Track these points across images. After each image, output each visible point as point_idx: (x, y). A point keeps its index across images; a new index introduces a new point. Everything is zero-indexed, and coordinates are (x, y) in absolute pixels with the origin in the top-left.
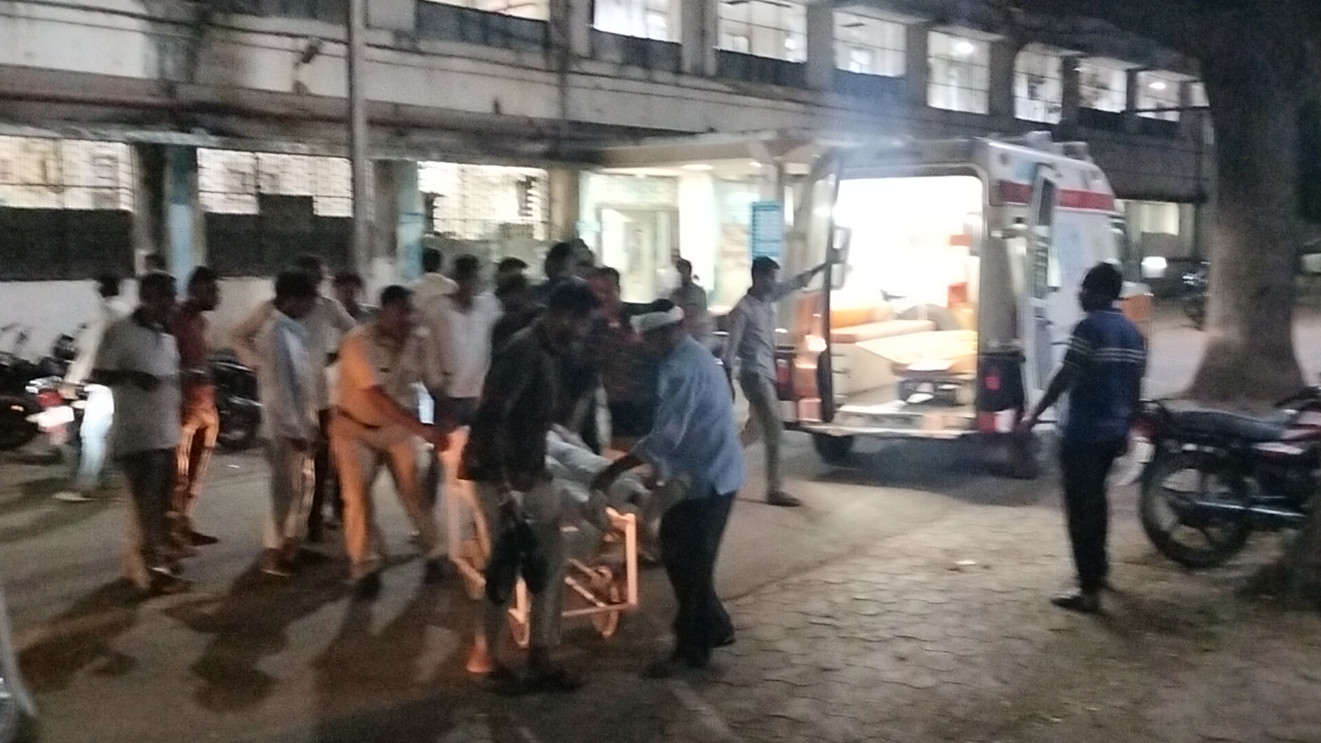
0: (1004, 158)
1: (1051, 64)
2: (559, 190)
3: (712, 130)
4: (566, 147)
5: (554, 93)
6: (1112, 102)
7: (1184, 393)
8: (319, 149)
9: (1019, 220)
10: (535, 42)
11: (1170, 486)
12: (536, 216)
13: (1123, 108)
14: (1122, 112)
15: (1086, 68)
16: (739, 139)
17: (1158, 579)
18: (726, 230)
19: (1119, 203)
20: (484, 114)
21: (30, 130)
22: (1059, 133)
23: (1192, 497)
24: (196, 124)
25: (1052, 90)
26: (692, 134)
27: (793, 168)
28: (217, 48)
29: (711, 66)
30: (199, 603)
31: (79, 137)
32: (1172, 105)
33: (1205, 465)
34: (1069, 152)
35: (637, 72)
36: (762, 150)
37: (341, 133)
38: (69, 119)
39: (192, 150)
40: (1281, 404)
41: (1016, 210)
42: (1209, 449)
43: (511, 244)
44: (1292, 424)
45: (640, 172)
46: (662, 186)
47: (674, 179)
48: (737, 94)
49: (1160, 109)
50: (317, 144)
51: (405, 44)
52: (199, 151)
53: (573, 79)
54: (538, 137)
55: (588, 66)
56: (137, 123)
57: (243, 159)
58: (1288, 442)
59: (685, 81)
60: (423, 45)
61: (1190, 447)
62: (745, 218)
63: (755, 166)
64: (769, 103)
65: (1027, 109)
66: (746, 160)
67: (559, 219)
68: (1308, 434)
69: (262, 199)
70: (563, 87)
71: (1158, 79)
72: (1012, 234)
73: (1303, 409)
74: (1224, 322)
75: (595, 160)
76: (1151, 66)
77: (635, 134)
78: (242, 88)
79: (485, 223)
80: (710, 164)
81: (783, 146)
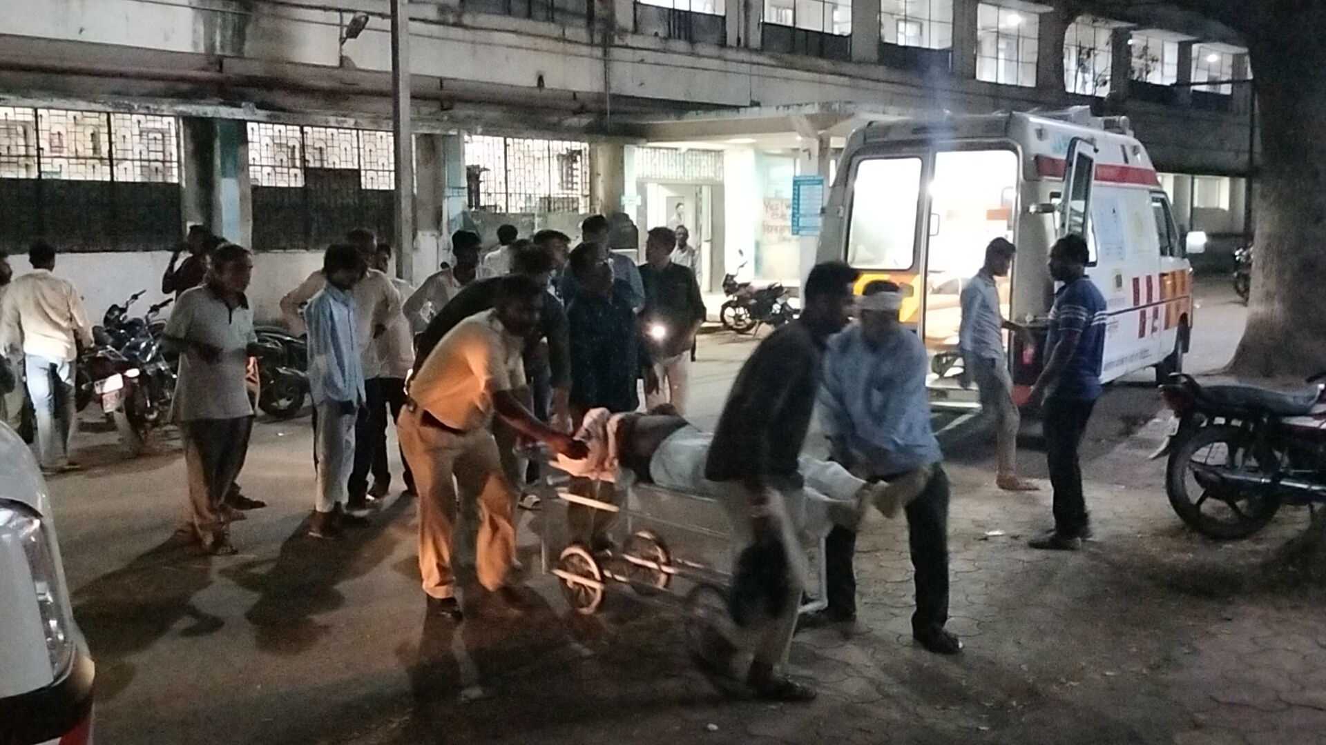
0: (1041, 133)
1: (1102, 36)
2: (602, 164)
3: (755, 104)
4: (610, 121)
5: (599, 66)
6: (1164, 75)
7: (1225, 368)
8: (364, 123)
9: (1055, 195)
10: (580, 15)
11: (1198, 460)
12: (579, 190)
13: (1174, 81)
14: (1172, 85)
15: (1136, 41)
16: (782, 113)
17: (1183, 551)
18: (767, 204)
19: (1167, 182)
20: (528, 88)
21: (83, 105)
23: (1219, 470)
24: (244, 98)
25: (1103, 62)
26: (736, 108)
27: (834, 142)
28: (265, 23)
29: (755, 39)
30: (251, 565)
31: (131, 111)
32: (1224, 78)
33: (1234, 440)
34: (1109, 126)
35: (681, 45)
36: (806, 123)
37: (385, 106)
38: (119, 93)
39: (243, 123)
41: (1052, 184)
42: (1236, 423)
43: (551, 217)
44: (1322, 398)
45: (684, 146)
46: (705, 159)
47: (719, 153)
48: (782, 67)
49: (1213, 82)
50: (362, 117)
51: (451, 18)
52: (249, 125)
53: (616, 53)
54: (581, 111)
55: (630, 40)
56: (186, 97)
57: (291, 133)
59: (731, 54)
60: (467, 19)
61: (1220, 421)
62: (787, 192)
63: (797, 140)
64: (816, 76)
65: (1077, 82)
66: (788, 134)
67: (601, 192)
69: (307, 172)
70: (606, 59)
71: (1212, 51)
72: (1049, 209)
74: (1267, 298)
75: (639, 135)
76: (1204, 39)
77: (681, 107)
78: (290, 63)
80: (754, 138)
81: (826, 119)
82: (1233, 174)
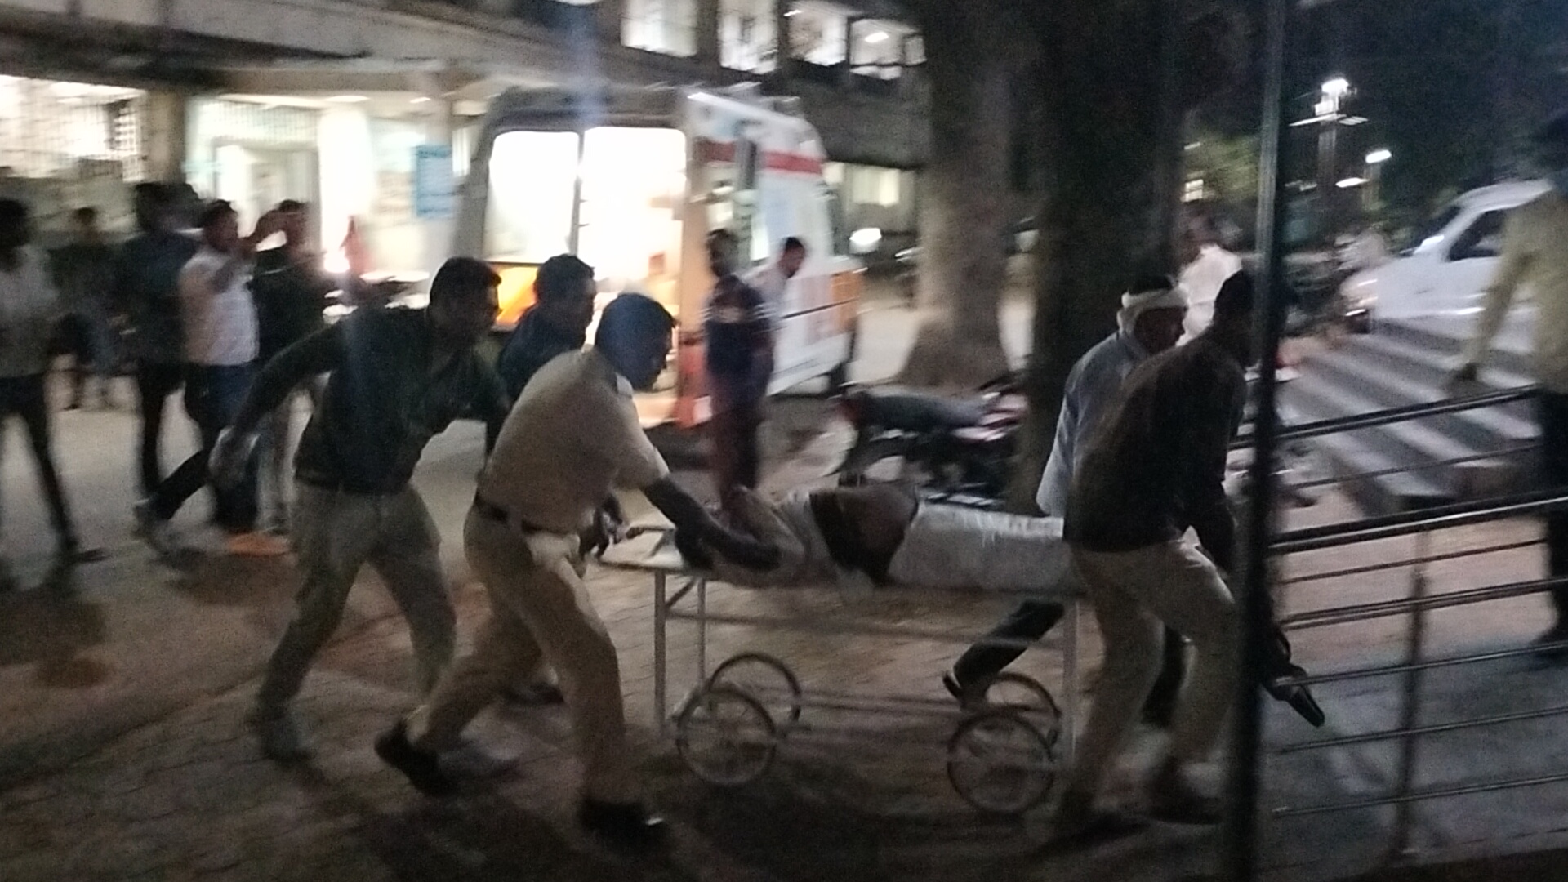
0: (707, 111)
2: (162, 118)
3: (362, 54)
4: (172, 63)
6: (826, 54)
7: (896, 376)
9: (722, 184)
13: (839, 60)
14: (836, 65)
16: (400, 67)
18: (383, 180)
19: (834, 172)
20: (54, 15)
22: (769, 86)
25: (764, 34)
26: (339, 57)
27: (468, 108)
32: (889, 61)
33: (909, 452)
34: (777, 108)
36: (430, 83)
40: (984, 388)
41: (719, 171)
42: (911, 435)
43: (93, 189)
44: (991, 409)
45: (269, 100)
46: (301, 120)
47: (313, 112)
49: (876, 65)
54: (132, 48)
58: (991, 426)
61: (894, 434)
62: (405, 163)
63: (418, 101)
65: (735, 55)
66: (405, 94)
67: (162, 153)
68: (1006, 419)
71: (879, 29)
72: (714, 199)
73: (1003, 393)
74: (937, 302)
75: (212, 83)
76: (873, 14)
77: (267, 52)
79: (61, 157)
80: (367, 96)
81: (453, 79)
82: (901, 167)
